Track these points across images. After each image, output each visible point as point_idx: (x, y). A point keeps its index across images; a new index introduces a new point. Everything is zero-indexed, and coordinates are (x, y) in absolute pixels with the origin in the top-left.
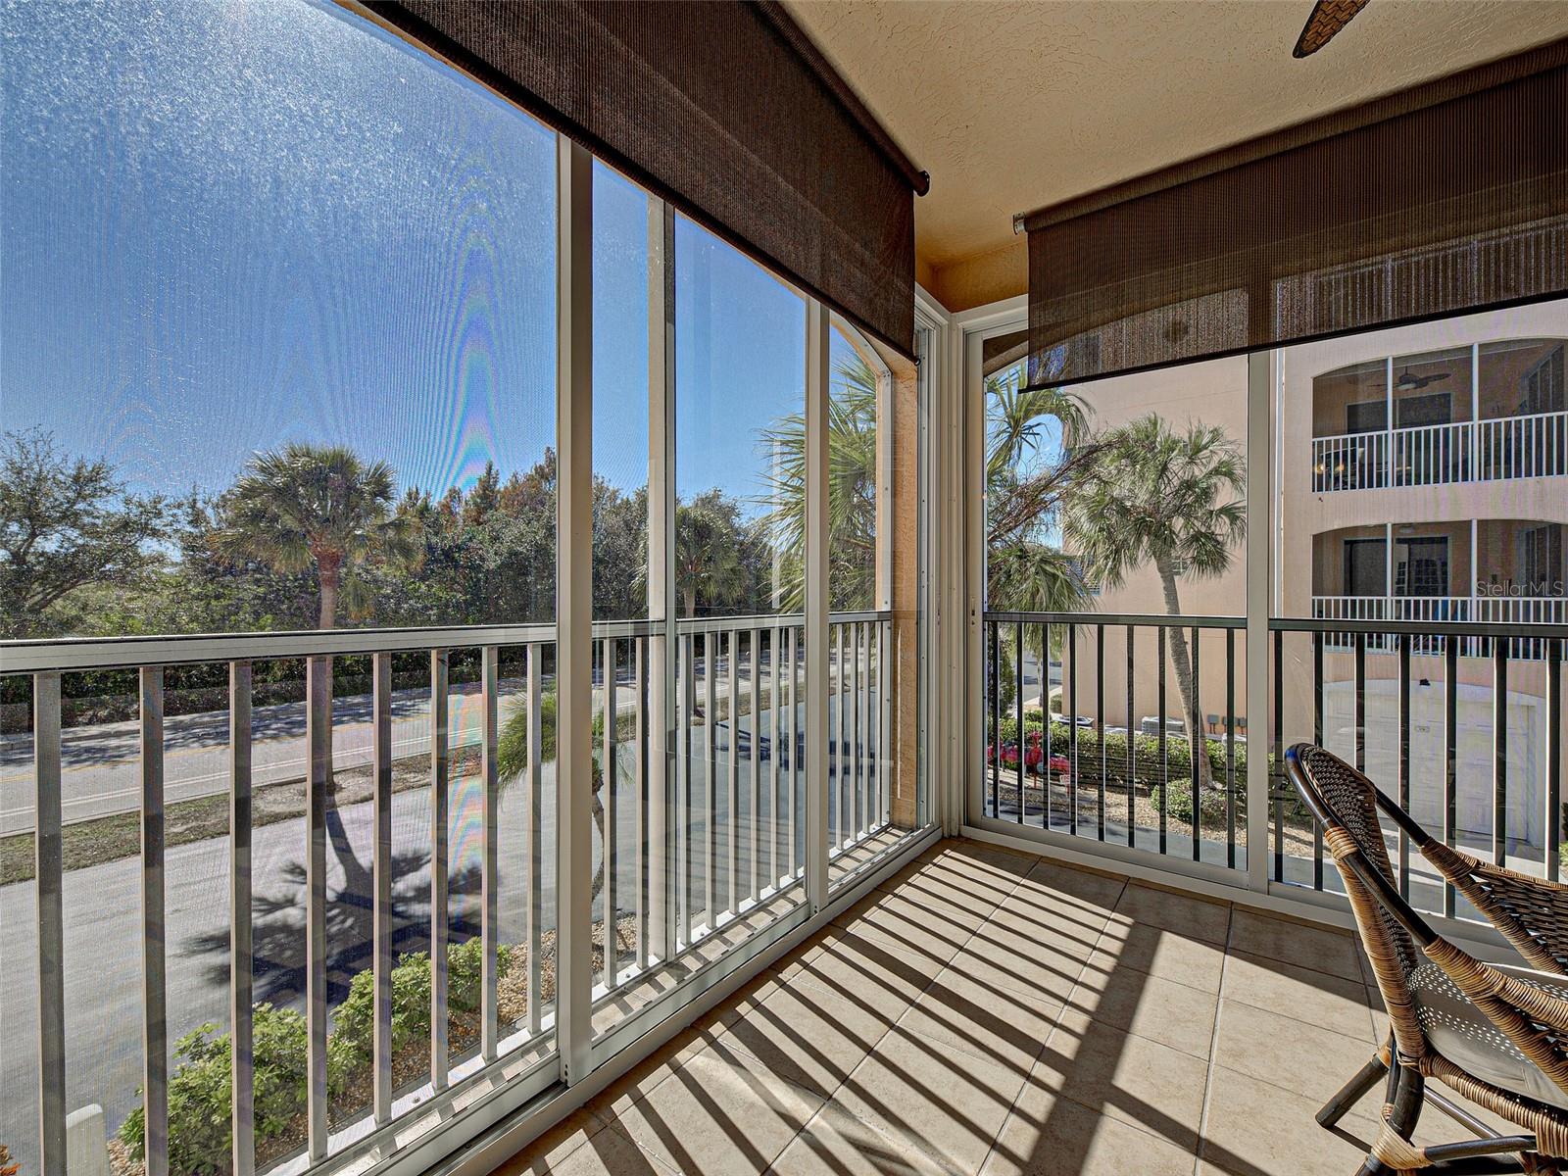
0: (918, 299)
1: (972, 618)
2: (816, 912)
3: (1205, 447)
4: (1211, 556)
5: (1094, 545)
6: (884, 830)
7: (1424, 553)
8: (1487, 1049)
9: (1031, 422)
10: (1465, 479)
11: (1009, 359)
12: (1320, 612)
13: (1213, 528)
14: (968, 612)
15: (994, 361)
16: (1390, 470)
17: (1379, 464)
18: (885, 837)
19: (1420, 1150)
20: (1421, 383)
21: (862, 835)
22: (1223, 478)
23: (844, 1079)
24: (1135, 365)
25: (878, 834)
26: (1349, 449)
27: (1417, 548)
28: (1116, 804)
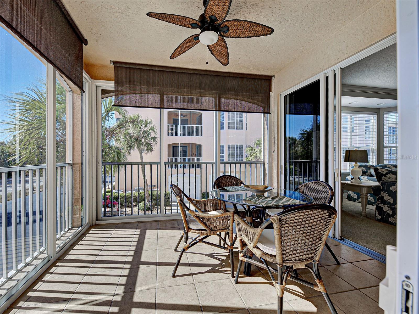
0: (84, 75)
1: (99, 164)
2: (52, 258)
3: (149, 123)
4: (150, 149)
5: (124, 145)
6: (70, 229)
7: (184, 149)
8: (195, 225)
9: (112, 112)
10: (190, 136)
11: (109, 96)
12: (169, 161)
13: (150, 142)
14: (98, 162)
15: (104, 96)
16: (179, 133)
17: (178, 131)
18: (71, 231)
19: (188, 244)
20: (184, 116)
21: (63, 233)
22: (152, 131)
23: (73, 293)
24: (140, 106)
25: (68, 231)
26: (173, 127)
27: (184, 148)
28: (129, 210)
